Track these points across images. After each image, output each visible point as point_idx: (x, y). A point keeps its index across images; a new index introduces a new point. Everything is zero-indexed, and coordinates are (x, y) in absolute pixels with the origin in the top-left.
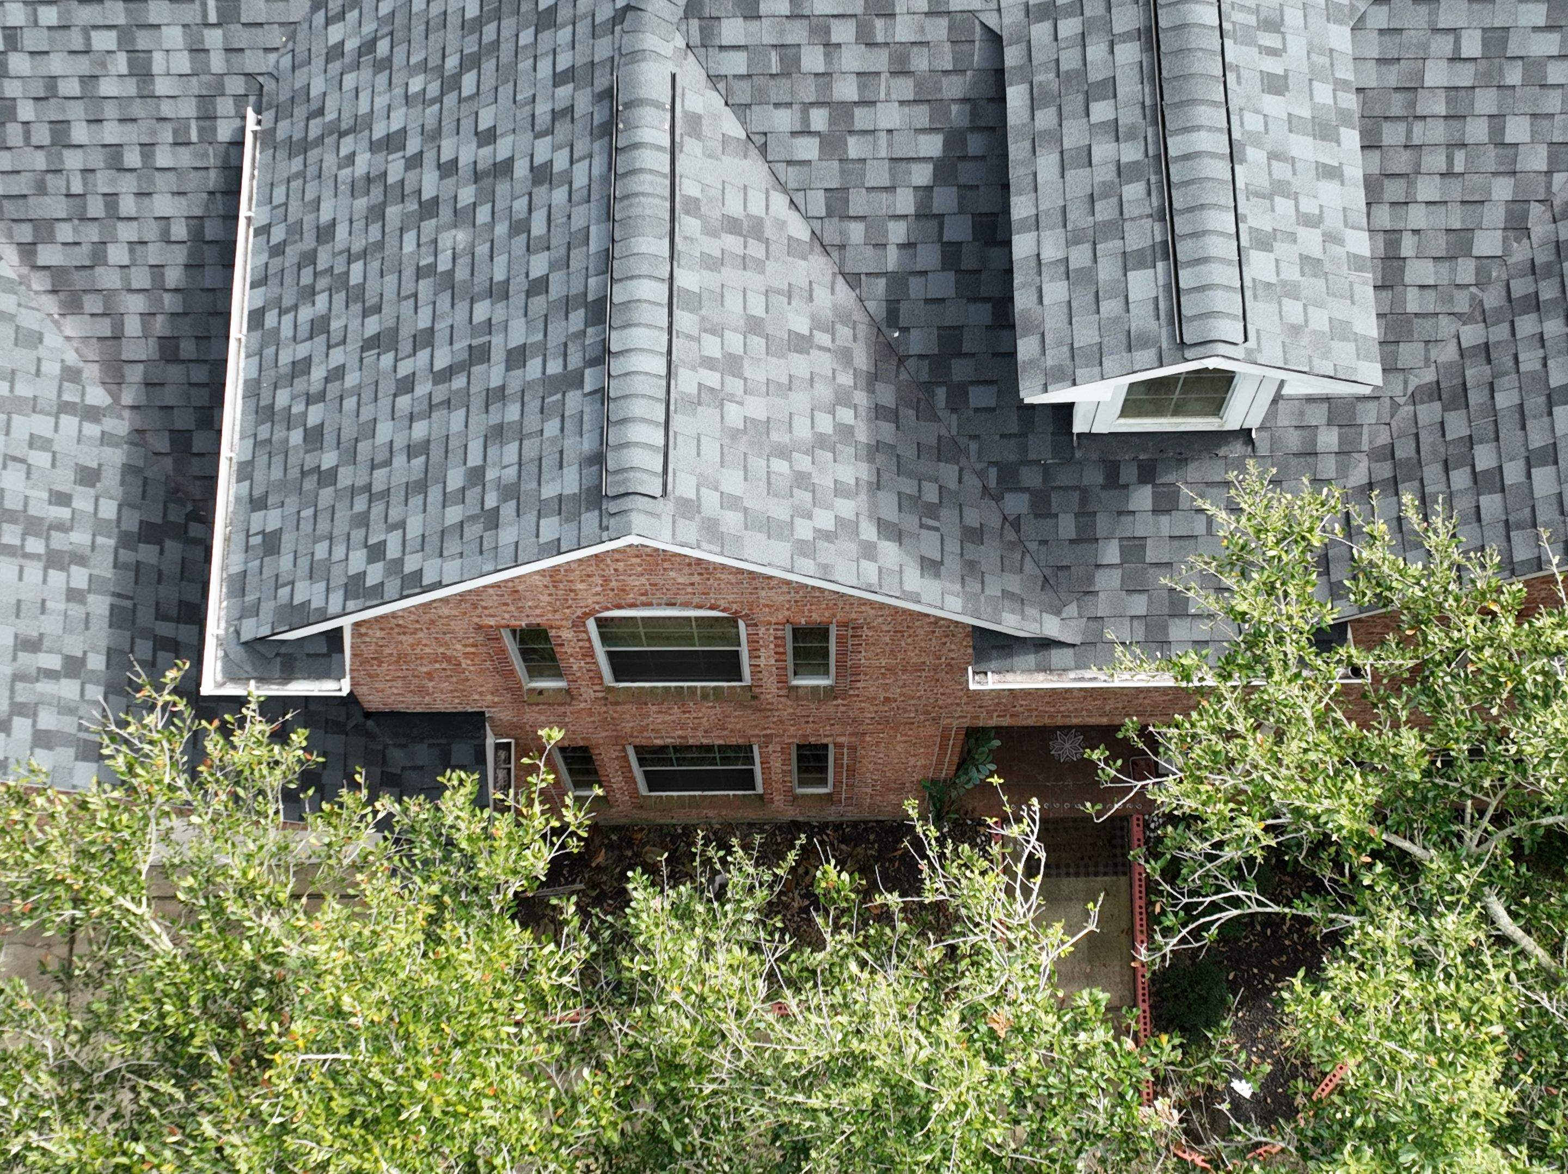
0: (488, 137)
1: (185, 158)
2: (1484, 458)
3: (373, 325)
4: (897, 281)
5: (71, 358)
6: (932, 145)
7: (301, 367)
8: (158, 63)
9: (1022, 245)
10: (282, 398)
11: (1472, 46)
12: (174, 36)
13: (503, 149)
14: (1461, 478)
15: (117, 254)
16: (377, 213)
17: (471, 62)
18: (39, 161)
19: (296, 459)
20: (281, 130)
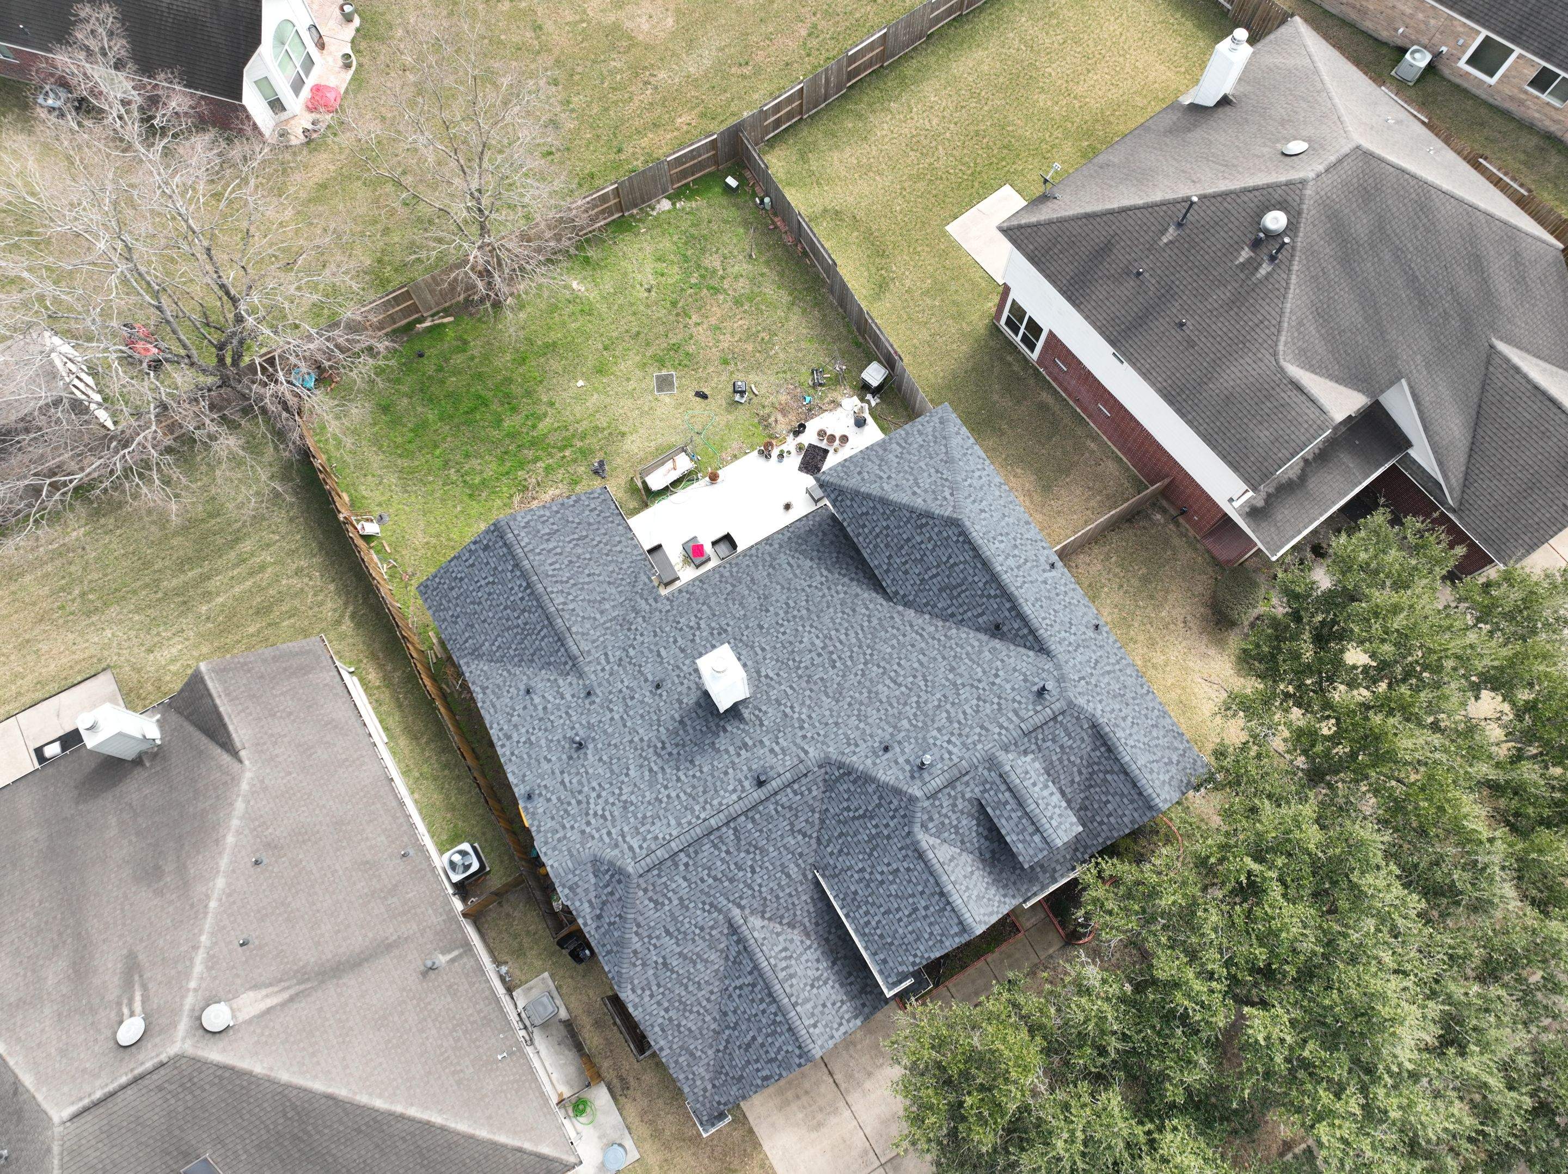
0: (889, 864)
2: (1098, 819)
3: (882, 910)
4: (979, 848)
5: (799, 938)
6: (974, 822)
7: (867, 923)
8: (791, 873)
9: (1008, 839)
10: (867, 930)
11: (1058, 750)
12: (792, 866)
13: (895, 866)
14: (1096, 824)
15: (798, 913)
16: (868, 886)
17: (872, 850)
18: (776, 905)
19: (880, 942)
20: (827, 873)
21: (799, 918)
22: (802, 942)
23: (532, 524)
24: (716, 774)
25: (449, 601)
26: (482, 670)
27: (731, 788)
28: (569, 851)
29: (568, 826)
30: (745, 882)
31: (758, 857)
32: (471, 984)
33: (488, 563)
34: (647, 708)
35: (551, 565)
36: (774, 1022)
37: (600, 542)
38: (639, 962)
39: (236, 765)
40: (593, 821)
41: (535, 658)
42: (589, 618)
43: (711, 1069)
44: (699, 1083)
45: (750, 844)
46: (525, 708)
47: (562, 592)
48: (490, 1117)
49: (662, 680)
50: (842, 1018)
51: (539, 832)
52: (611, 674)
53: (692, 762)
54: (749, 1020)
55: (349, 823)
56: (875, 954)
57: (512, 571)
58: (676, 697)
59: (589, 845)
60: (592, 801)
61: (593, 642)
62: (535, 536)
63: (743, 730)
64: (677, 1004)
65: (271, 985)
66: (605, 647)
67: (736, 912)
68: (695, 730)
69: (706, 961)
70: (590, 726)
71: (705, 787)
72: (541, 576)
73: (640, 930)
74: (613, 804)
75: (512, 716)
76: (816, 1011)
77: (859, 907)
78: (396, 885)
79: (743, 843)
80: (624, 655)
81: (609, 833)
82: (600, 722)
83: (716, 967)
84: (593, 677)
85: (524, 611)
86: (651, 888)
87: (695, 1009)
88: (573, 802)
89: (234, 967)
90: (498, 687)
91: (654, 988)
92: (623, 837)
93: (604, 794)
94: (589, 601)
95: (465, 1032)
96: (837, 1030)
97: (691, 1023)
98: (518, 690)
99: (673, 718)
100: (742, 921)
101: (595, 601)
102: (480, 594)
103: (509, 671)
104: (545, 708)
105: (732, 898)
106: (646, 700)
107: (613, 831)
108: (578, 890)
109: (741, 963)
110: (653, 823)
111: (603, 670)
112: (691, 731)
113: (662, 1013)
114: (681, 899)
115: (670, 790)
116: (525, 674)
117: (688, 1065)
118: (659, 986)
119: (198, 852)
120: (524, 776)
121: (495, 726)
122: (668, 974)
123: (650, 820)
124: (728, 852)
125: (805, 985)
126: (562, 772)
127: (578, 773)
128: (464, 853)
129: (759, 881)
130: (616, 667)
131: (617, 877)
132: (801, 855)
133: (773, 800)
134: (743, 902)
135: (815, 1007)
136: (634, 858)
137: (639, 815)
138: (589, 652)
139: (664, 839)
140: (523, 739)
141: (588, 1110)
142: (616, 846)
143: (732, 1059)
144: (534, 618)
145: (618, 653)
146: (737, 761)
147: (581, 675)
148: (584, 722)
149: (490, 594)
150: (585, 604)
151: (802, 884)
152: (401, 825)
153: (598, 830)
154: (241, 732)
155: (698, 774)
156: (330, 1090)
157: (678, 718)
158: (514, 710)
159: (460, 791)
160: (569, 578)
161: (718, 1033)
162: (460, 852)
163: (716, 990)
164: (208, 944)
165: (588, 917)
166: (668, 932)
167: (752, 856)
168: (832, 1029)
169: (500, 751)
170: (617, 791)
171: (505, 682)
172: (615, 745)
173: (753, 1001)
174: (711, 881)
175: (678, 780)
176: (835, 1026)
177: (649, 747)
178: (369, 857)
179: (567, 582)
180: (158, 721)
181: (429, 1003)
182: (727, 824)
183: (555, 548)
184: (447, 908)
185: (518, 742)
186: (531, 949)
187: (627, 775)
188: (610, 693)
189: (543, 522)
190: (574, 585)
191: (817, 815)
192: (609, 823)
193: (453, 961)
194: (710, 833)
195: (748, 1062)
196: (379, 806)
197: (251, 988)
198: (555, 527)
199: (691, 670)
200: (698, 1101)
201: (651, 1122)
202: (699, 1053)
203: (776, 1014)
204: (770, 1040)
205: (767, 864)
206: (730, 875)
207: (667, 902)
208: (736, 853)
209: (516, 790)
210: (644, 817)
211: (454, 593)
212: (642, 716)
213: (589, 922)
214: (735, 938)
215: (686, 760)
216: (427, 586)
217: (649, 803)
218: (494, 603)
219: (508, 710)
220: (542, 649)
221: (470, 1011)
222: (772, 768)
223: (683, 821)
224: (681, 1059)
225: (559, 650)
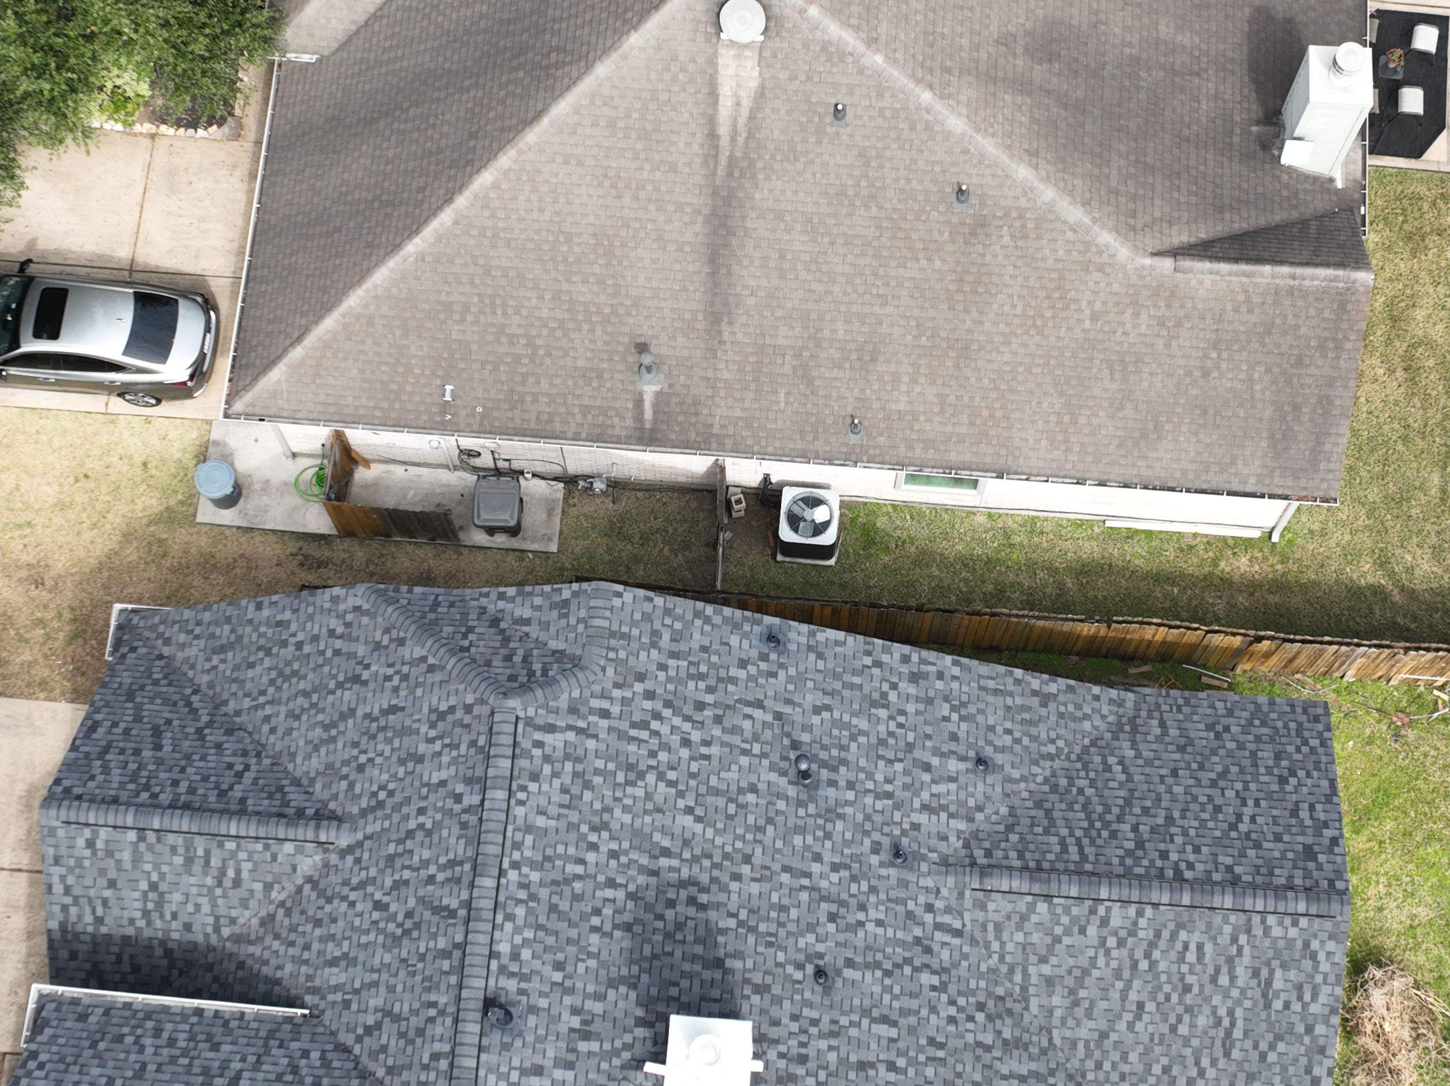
1: (302, 979)
3: (151, 1067)
5: (242, 921)
7: (157, 1032)
8: (335, 970)
10: (150, 1024)
12: (342, 978)
15: (276, 945)
18: (311, 913)
19: (115, 1030)
20: (287, 1027)
21: (268, 940)
22: (233, 921)
23: (1307, 964)
24: (572, 950)
25: (1258, 739)
26: (1086, 717)
27: (526, 954)
28: (627, 637)
29: (672, 663)
30: (373, 881)
31: (391, 926)
32: (585, 410)
33: (1278, 838)
34: (792, 927)
35: (1200, 947)
36: (147, 787)
37: (1202, 1073)
38: (385, 642)
39: (1152, 243)
40: (648, 705)
41: (1040, 813)
42: (1050, 948)
43: (185, 668)
44: (182, 637)
45: (417, 926)
46: (954, 737)
47: (1132, 933)
48: (371, 322)
49: (827, 990)
50: (76, 899)
51: (697, 614)
52: (910, 915)
53: (627, 928)
54: (188, 757)
55: (957, 366)
56: (107, 1012)
57: (1229, 869)
58: (776, 990)
59: (610, 671)
60: (687, 727)
61: (998, 928)
62: (1278, 954)
63: (616, 1053)
64: (296, 666)
65: (752, 118)
66: (973, 942)
67: (344, 840)
68: (683, 975)
69: (316, 749)
70: (832, 814)
71: (562, 916)
72: (1185, 917)
73: (423, 667)
74: (653, 754)
75: (953, 709)
76: (111, 863)
77: (192, 1038)
78: (810, 383)
79: (427, 915)
80: (934, 963)
81: (605, 714)
82: (828, 836)
83: (299, 760)
84: (928, 882)
85: (1140, 845)
86: (467, 719)
87: (271, 690)
88: (709, 699)
89: (809, 79)
90: (1031, 723)
91: (338, 644)
92: (580, 731)
93: (685, 753)
94: (1086, 972)
95: (517, 359)
96: (63, 878)
97: (259, 674)
98: (1002, 750)
99: (738, 955)
100: (323, 838)
101: (1080, 982)
102: (1230, 794)
103: (1050, 757)
104: (927, 768)
105: (368, 844)
106: (811, 938)
107: (604, 723)
108: (555, 614)
109: (270, 797)
110: (564, 790)
111: (930, 908)
112: (687, 967)
113: (300, 637)
114: (420, 759)
115: (603, 858)
116: (1023, 779)
117: (212, 636)
118: (337, 652)
119: (1034, 120)
120: (820, 656)
121: (956, 671)
122: (341, 678)
123: (575, 790)
124: (431, 880)
125: (162, 875)
126: (778, 716)
127: (756, 738)
128: (820, 528)
129: (359, 907)
130: (918, 932)
131: (523, 679)
132: (347, 1004)
133: (451, 1009)
134: (350, 859)
135: (119, 868)
136: (529, 722)
137: (598, 780)
138: (983, 907)
139: (524, 788)
140: (893, 696)
141: (316, 490)
142: (573, 710)
143: (166, 702)
144: (1113, 854)
145: (945, 955)
146: (568, 1000)
147: (945, 863)
148: (849, 810)
149: (1218, 809)
150: (1084, 962)
151: (309, 978)
152: (910, 447)
153: (624, 701)
154: (1208, 279)
155: (595, 921)
156: (546, 121)
157: (729, 963)
158: (962, 718)
159: (941, 590)
160: (1153, 964)
161: (217, 707)
162: (826, 525)
163: (272, 739)
164: (865, 61)
165: (510, 606)
166: (393, 709)
167: (400, 918)
168: (70, 870)
169: (899, 649)
170: (672, 775)
171: (1034, 738)
172: (761, 830)
173: (205, 779)
174: (412, 824)
175: (611, 883)
176: (70, 880)
177: (713, 880)
178: (881, 367)
179: (1148, 955)
180: (1331, 180)
181: (592, 331)
182: (468, 905)
183: (1233, 978)
184: (729, 442)
185: (894, 686)
186: (609, 551)
187: (689, 810)
188: (873, 890)
189: (1299, 988)
190: (1134, 966)
191: (381, 1072)
192: (624, 725)
193: (639, 403)
194: (474, 868)
195: (138, 719)
196: (963, 429)
197: (762, 87)
198: (1278, 1005)
199: (811, 1051)
200: (162, 622)
201: (230, 567)
202: (215, 662)
203: (154, 796)
204: (133, 766)
205: (372, 937)
206: (398, 863)
207: (432, 733)
208: (421, 893)
209: (804, 628)
210: (588, 785)
211: (1266, 755)
212: (783, 909)
213: (501, 604)
214: (310, 812)
215: (637, 921)
216: (1316, 719)
217: (607, 809)
218: (1195, 807)
219: (972, 709)
220: (1047, 832)
221: (544, 385)
222: (506, 1047)
223: (529, 840)
224: (227, 628)
225: (1021, 856)
